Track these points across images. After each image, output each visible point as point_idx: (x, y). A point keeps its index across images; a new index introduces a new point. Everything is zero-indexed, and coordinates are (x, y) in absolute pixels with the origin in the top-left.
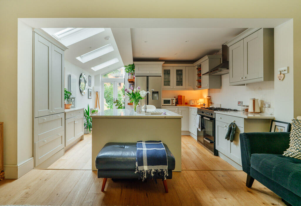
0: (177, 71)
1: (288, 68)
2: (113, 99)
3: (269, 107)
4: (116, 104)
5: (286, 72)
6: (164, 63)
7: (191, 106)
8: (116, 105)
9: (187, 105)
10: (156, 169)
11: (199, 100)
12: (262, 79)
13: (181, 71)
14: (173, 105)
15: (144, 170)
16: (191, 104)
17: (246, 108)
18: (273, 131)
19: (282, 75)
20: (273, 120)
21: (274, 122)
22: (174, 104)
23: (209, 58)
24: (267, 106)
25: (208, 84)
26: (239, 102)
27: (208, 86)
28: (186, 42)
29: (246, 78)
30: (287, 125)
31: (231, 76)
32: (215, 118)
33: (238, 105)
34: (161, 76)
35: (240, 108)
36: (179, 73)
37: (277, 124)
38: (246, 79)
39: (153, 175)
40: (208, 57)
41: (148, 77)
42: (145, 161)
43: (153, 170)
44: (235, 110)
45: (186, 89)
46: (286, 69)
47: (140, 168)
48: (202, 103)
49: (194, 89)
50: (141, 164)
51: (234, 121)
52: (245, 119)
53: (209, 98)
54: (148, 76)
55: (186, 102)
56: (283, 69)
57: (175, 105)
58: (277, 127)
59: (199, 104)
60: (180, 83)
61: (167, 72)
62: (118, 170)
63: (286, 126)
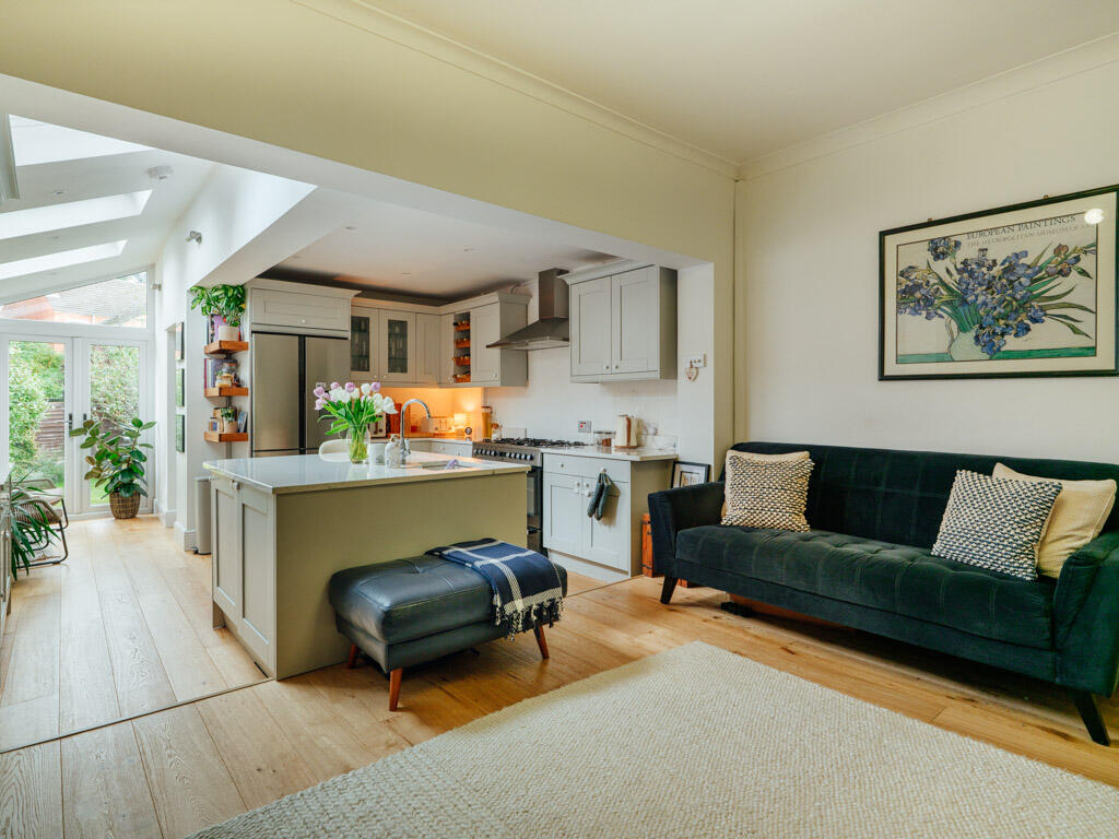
0: (392, 323)
1: (705, 356)
2: (67, 418)
3: (655, 434)
4: (83, 438)
5: (701, 364)
6: (357, 296)
7: (435, 435)
8: (84, 446)
9: (416, 434)
10: (539, 601)
11: (453, 417)
12: (657, 375)
13: (403, 324)
14: (380, 435)
15: (516, 612)
16: (432, 431)
17: (605, 437)
18: (676, 486)
19: (694, 370)
20: (676, 462)
21: (677, 466)
22: (381, 431)
23: (502, 302)
24: (651, 431)
25: (498, 372)
26: (582, 424)
27: (499, 376)
28: (466, 250)
29: (617, 367)
30: (704, 468)
31: (575, 357)
32: (542, 468)
33: (580, 431)
34: (346, 339)
35: (590, 438)
36: (398, 330)
37: (684, 468)
38: (617, 371)
39: (535, 618)
40: (500, 299)
41: (302, 337)
42: (515, 588)
43: (534, 607)
44: (577, 444)
45: (416, 384)
46: (702, 359)
47: (509, 609)
48: (463, 427)
49: (440, 385)
50: (508, 597)
51: (605, 470)
52: (632, 462)
53: (488, 411)
54: (305, 336)
55: (413, 423)
56: (697, 358)
57: (383, 434)
58: (684, 474)
59: (453, 430)
60: (398, 363)
61: (360, 326)
62: (448, 631)
63: (702, 471)
